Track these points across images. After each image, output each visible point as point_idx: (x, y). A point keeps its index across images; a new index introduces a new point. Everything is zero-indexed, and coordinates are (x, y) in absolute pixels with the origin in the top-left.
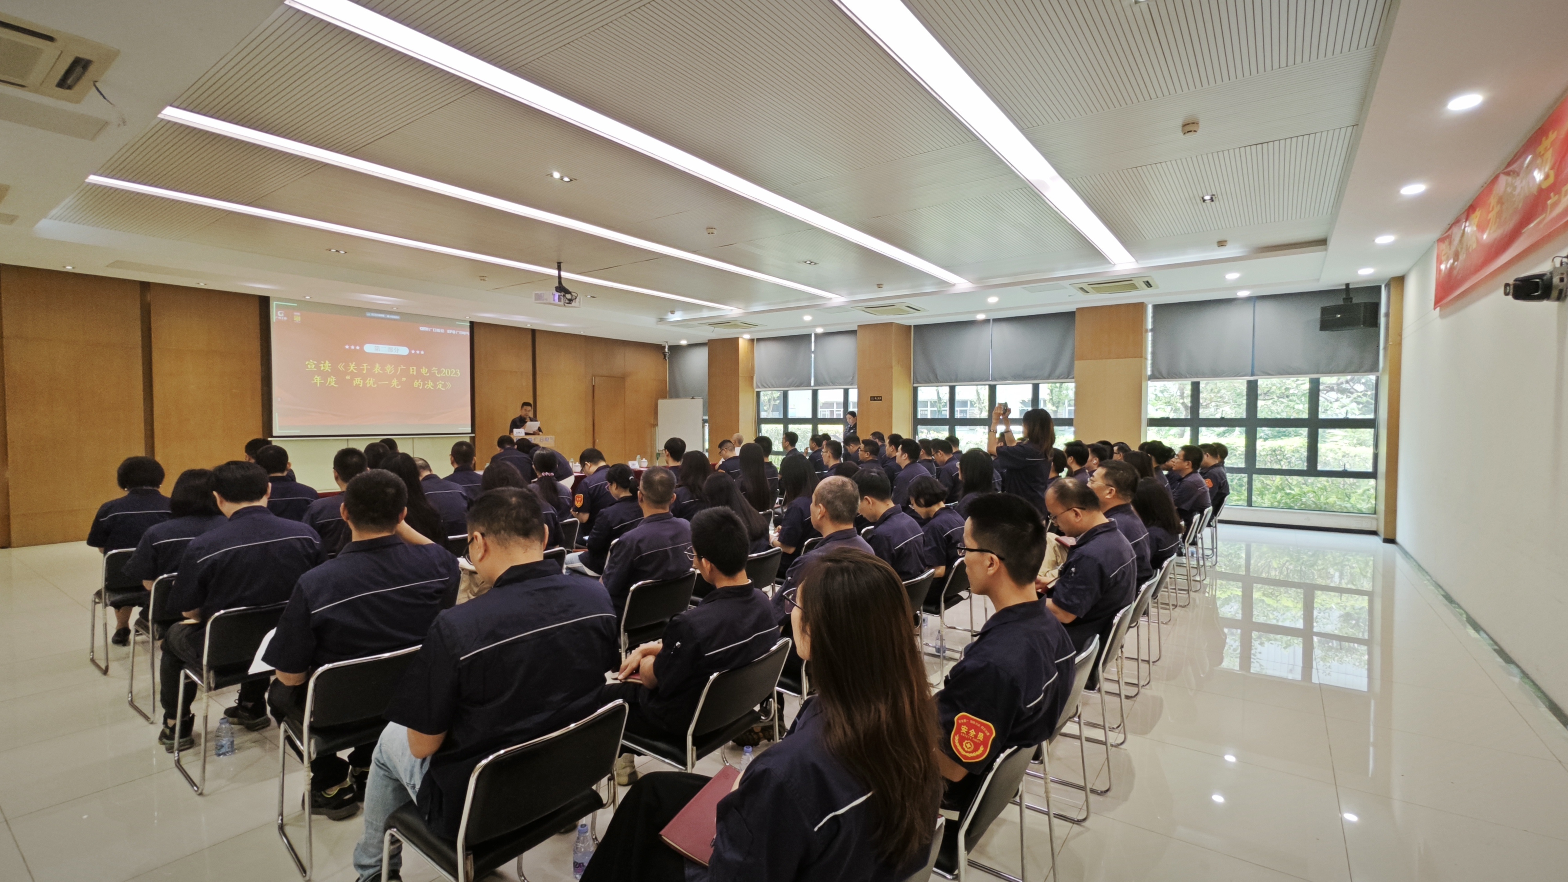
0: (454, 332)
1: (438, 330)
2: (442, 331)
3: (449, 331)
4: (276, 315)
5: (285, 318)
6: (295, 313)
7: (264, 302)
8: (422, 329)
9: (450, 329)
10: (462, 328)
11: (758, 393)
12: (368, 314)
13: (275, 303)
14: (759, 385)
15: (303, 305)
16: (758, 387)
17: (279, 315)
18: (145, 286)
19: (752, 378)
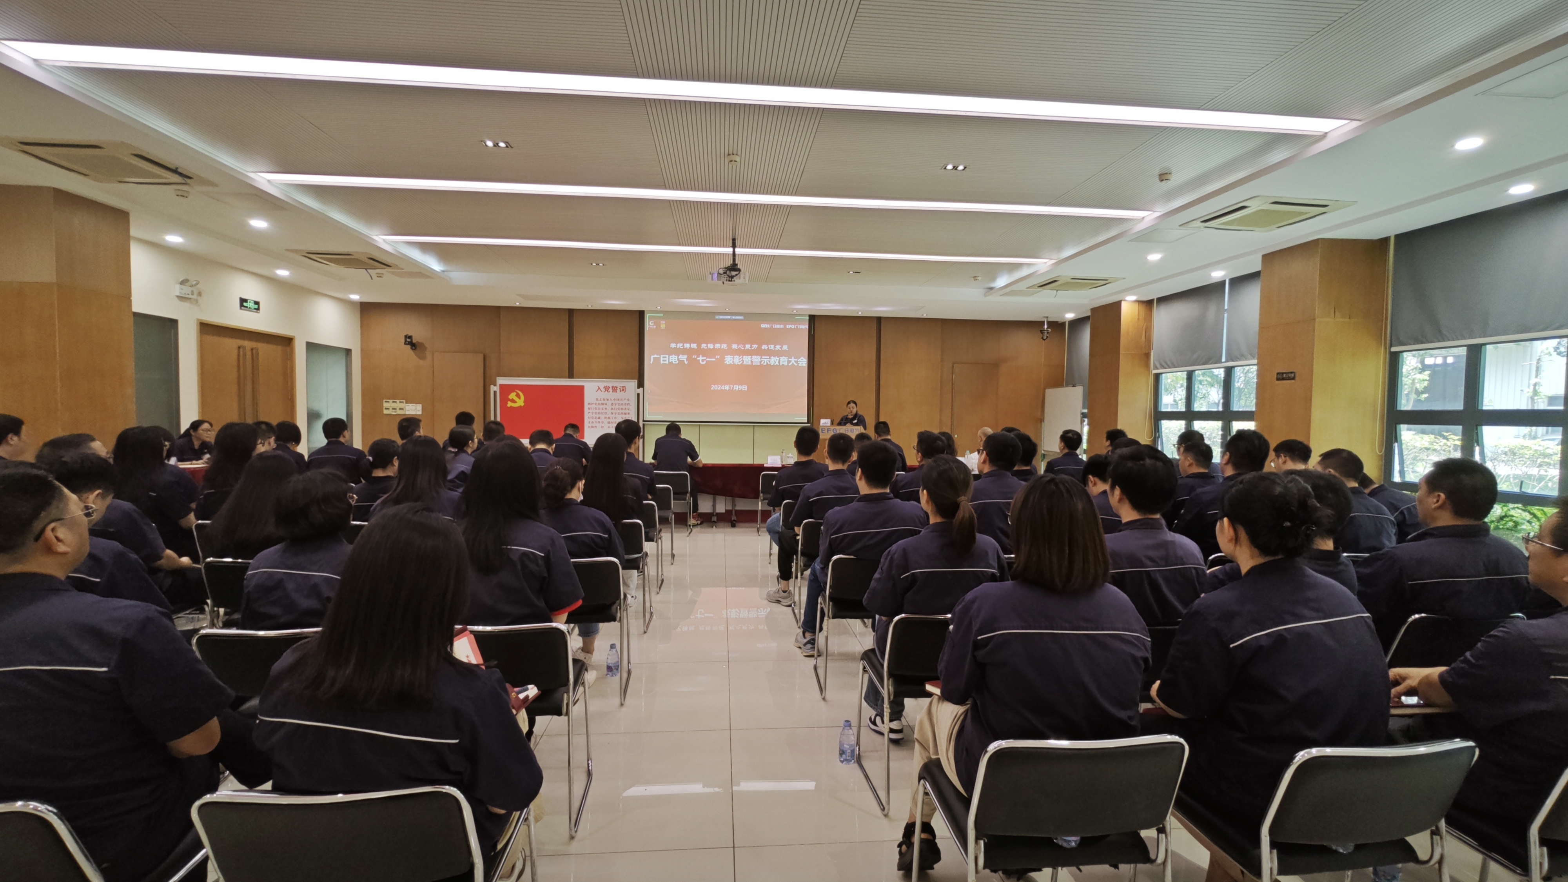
0: (793, 327)
1: (778, 326)
2: (782, 326)
3: (788, 327)
4: (649, 324)
5: (655, 327)
6: (662, 322)
7: (641, 314)
8: (763, 326)
9: (789, 324)
10: (801, 322)
11: (1157, 377)
12: (717, 317)
13: (648, 315)
14: (1158, 366)
15: (668, 314)
16: (1156, 368)
17: (651, 324)
18: (571, 312)
19: (1147, 355)
